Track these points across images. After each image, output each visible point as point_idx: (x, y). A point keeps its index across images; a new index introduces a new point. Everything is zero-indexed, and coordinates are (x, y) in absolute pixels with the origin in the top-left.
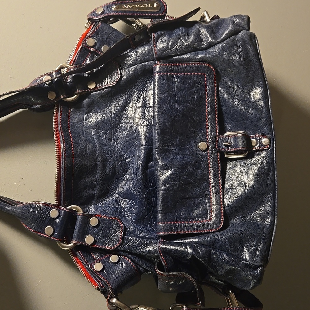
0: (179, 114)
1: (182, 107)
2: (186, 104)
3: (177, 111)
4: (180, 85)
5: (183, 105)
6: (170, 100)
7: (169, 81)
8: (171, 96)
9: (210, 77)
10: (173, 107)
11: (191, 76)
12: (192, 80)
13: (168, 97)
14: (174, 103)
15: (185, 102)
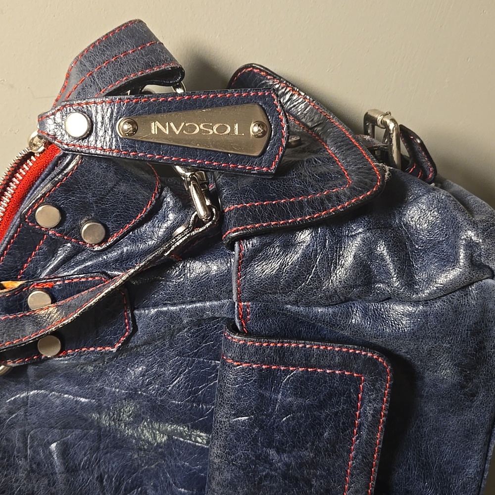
0: (273, 473)
1: (285, 457)
2: (298, 451)
3: (271, 464)
4: (290, 399)
5: (290, 452)
6: (256, 436)
7: (261, 387)
8: (261, 427)
9: (374, 385)
10: (261, 454)
11: (325, 376)
12: (325, 386)
13: (252, 426)
14: (265, 444)
15: (294, 447)
